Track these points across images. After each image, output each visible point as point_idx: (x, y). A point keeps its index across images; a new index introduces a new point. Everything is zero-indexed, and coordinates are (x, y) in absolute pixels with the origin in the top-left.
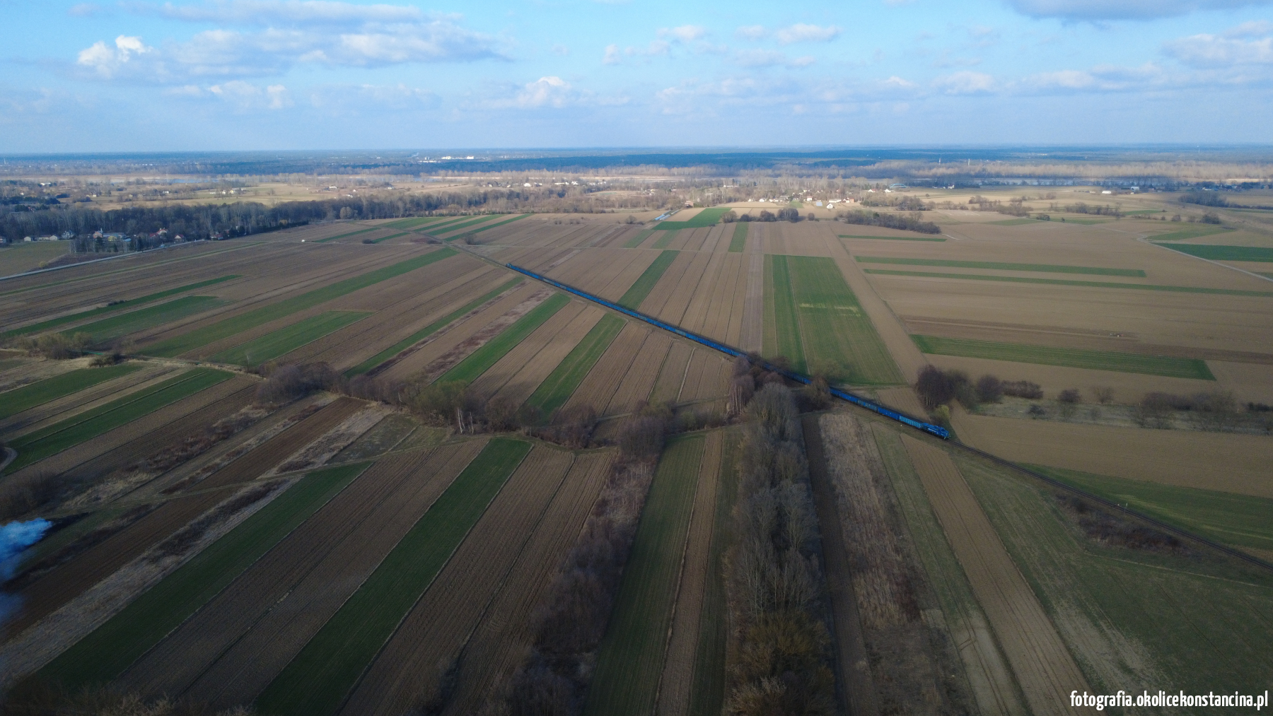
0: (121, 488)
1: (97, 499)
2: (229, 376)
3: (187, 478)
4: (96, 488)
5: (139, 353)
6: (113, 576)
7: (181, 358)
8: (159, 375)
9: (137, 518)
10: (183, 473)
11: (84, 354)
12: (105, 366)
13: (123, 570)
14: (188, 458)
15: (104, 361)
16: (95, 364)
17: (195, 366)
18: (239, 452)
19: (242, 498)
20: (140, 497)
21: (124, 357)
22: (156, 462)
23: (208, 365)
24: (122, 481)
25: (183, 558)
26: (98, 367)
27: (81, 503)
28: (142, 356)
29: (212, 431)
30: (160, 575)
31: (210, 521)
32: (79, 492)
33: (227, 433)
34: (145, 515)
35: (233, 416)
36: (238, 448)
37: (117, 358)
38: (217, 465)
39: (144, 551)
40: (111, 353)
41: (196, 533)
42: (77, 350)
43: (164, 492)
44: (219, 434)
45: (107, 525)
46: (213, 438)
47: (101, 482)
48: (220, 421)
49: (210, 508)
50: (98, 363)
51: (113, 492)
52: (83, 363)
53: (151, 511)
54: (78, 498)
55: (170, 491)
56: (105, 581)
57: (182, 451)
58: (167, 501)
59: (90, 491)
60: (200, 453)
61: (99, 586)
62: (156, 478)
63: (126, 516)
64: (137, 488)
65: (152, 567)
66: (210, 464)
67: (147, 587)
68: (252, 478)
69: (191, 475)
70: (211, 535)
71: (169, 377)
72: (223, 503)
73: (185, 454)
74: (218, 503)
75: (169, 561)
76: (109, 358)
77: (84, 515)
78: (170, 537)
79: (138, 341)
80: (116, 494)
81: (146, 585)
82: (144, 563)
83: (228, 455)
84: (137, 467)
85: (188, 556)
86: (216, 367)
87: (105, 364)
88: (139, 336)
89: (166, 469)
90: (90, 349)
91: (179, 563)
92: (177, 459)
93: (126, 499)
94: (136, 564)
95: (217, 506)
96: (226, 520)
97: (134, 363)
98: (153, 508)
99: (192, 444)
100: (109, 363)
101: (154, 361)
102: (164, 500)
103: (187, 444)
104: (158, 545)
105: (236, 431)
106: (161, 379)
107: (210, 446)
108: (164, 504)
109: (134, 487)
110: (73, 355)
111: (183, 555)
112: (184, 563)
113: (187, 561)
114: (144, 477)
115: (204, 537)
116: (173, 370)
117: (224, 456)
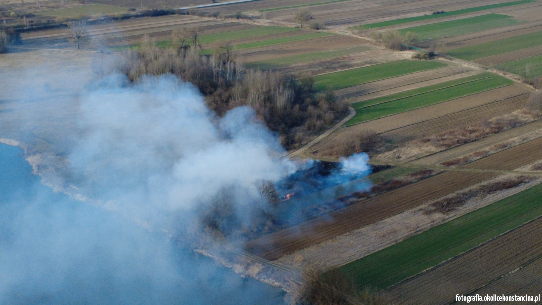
0: (416, 153)
1: (399, 157)
2: (509, 83)
3: (462, 157)
4: (400, 149)
5: (447, 54)
6: (398, 216)
7: (476, 62)
8: (458, 73)
9: (422, 179)
10: (460, 153)
11: (410, 49)
12: (422, 60)
13: (406, 213)
14: (466, 142)
15: (422, 56)
16: (416, 57)
17: (485, 71)
18: (504, 146)
19: (499, 183)
20: (427, 163)
21: (436, 55)
22: (443, 139)
23: (495, 71)
24: (417, 148)
25: (447, 217)
26: (417, 59)
27: (389, 158)
28: (448, 56)
29: (488, 124)
30: (429, 225)
31: (472, 195)
32: (389, 149)
33: (498, 129)
34: (427, 177)
35: (506, 116)
36: (505, 142)
37: (431, 55)
38: (487, 152)
39: (422, 204)
40: (428, 51)
41: (460, 201)
42: (406, 45)
43: (444, 164)
44: (493, 128)
45: (401, 178)
46: (487, 130)
47: (403, 146)
48: (495, 118)
49: (474, 184)
50: (418, 57)
51: (410, 155)
52: (408, 55)
53: (433, 176)
54: (387, 154)
55: (449, 164)
56: (393, 218)
57: (463, 135)
58: (444, 171)
59: (395, 150)
60: (475, 140)
61: (388, 220)
62: (441, 152)
63: (414, 175)
64: (426, 156)
65: (425, 217)
66: (481, 150)
67: (419, 231)
68: (510, 169)
69: (465, 155)
70: (470, 206)
71: (465, 75)
72: (484, 183)
73: (464, 138)
74: (481, 182)
75: (438, 216)
76: (426, 55)
77: (389, 167)
78: (442, 198)
79: (448, 44)
80: (411, 157)
81: (418, 229)
82: (421, 212)
83: (495, 146)
84: (429, 140)
85: (452, 216)
86: (501, 74)
87: (422, 58)
88: (450, 40)
89: (449, 147)
90: (415, 45)
91: (444, 220)
92: (458, 141)
93: (417, 162)
94: (415, 212)
95: (479, 184)
96: (484, 197)
97: (442, 61)
98: (434, 173)
99: (471, 132)
100: (425, 58)
101: (456, 61)
102: (443, 170)
103: (467, 131)
104: (432, 202)
105: (505, 128)
106: (458, 77)
107: (484, 136)
108: (442, 172)
109: (424, 155)
110: (403, 48)
111: (448, 214)
112: (448, 221)
113: (451, 219)
114: (433, 149)
115: (465, 206)
116: (468, 70)
117: (492, 146)
